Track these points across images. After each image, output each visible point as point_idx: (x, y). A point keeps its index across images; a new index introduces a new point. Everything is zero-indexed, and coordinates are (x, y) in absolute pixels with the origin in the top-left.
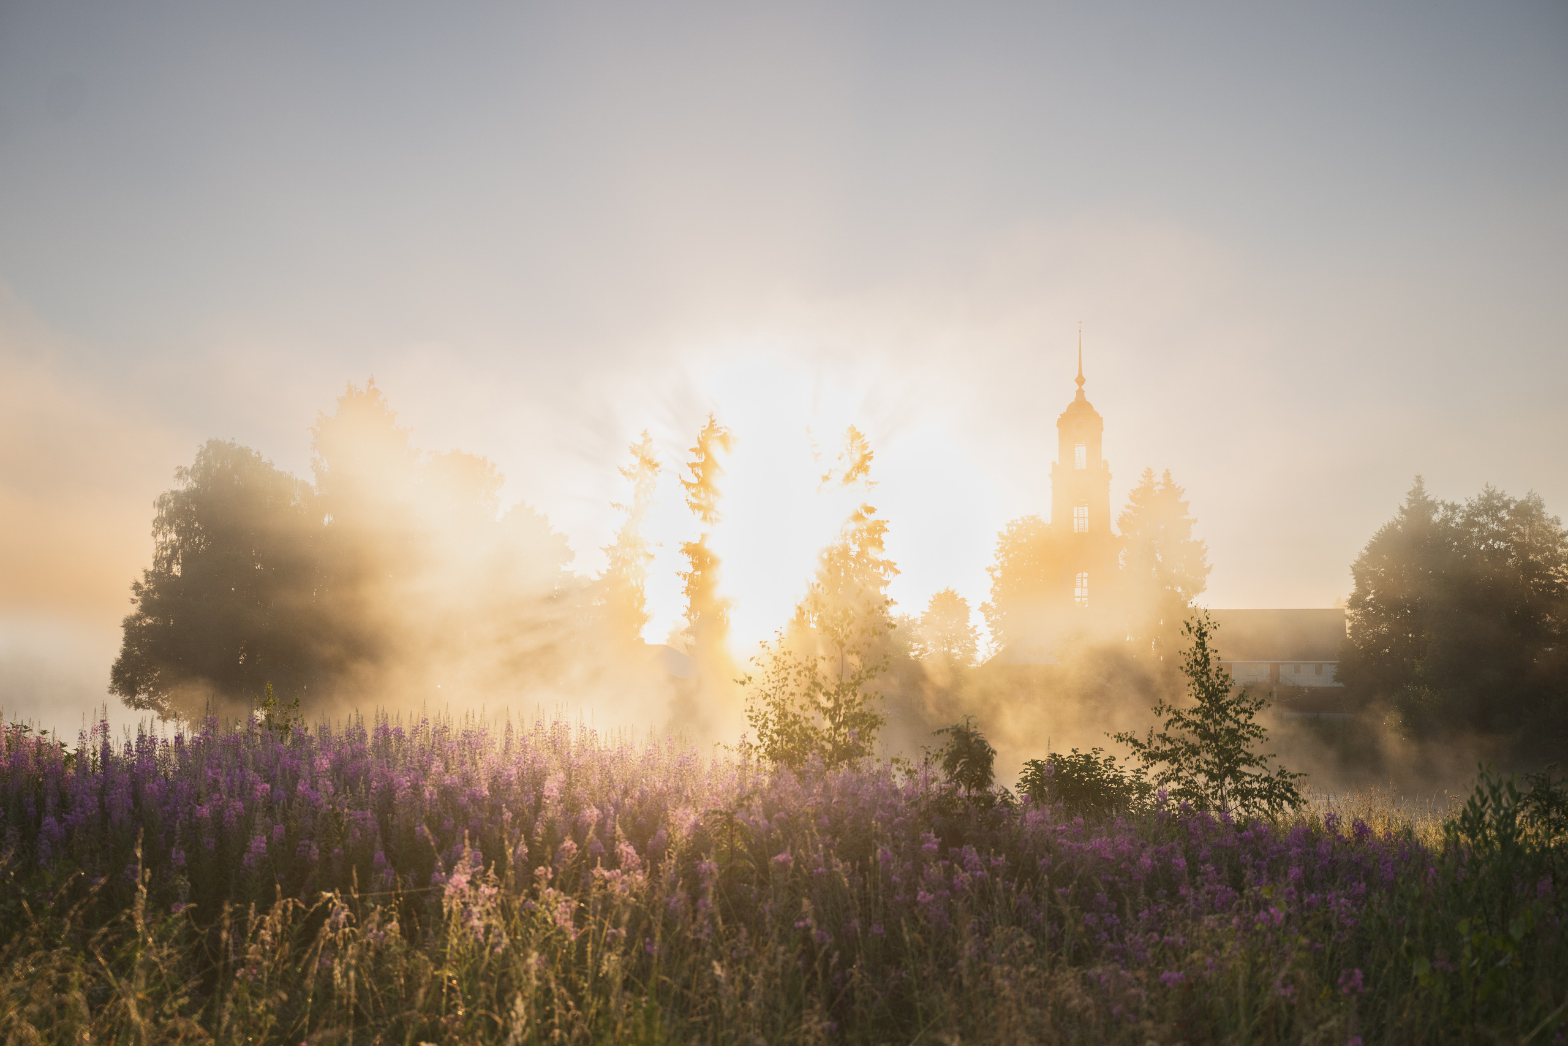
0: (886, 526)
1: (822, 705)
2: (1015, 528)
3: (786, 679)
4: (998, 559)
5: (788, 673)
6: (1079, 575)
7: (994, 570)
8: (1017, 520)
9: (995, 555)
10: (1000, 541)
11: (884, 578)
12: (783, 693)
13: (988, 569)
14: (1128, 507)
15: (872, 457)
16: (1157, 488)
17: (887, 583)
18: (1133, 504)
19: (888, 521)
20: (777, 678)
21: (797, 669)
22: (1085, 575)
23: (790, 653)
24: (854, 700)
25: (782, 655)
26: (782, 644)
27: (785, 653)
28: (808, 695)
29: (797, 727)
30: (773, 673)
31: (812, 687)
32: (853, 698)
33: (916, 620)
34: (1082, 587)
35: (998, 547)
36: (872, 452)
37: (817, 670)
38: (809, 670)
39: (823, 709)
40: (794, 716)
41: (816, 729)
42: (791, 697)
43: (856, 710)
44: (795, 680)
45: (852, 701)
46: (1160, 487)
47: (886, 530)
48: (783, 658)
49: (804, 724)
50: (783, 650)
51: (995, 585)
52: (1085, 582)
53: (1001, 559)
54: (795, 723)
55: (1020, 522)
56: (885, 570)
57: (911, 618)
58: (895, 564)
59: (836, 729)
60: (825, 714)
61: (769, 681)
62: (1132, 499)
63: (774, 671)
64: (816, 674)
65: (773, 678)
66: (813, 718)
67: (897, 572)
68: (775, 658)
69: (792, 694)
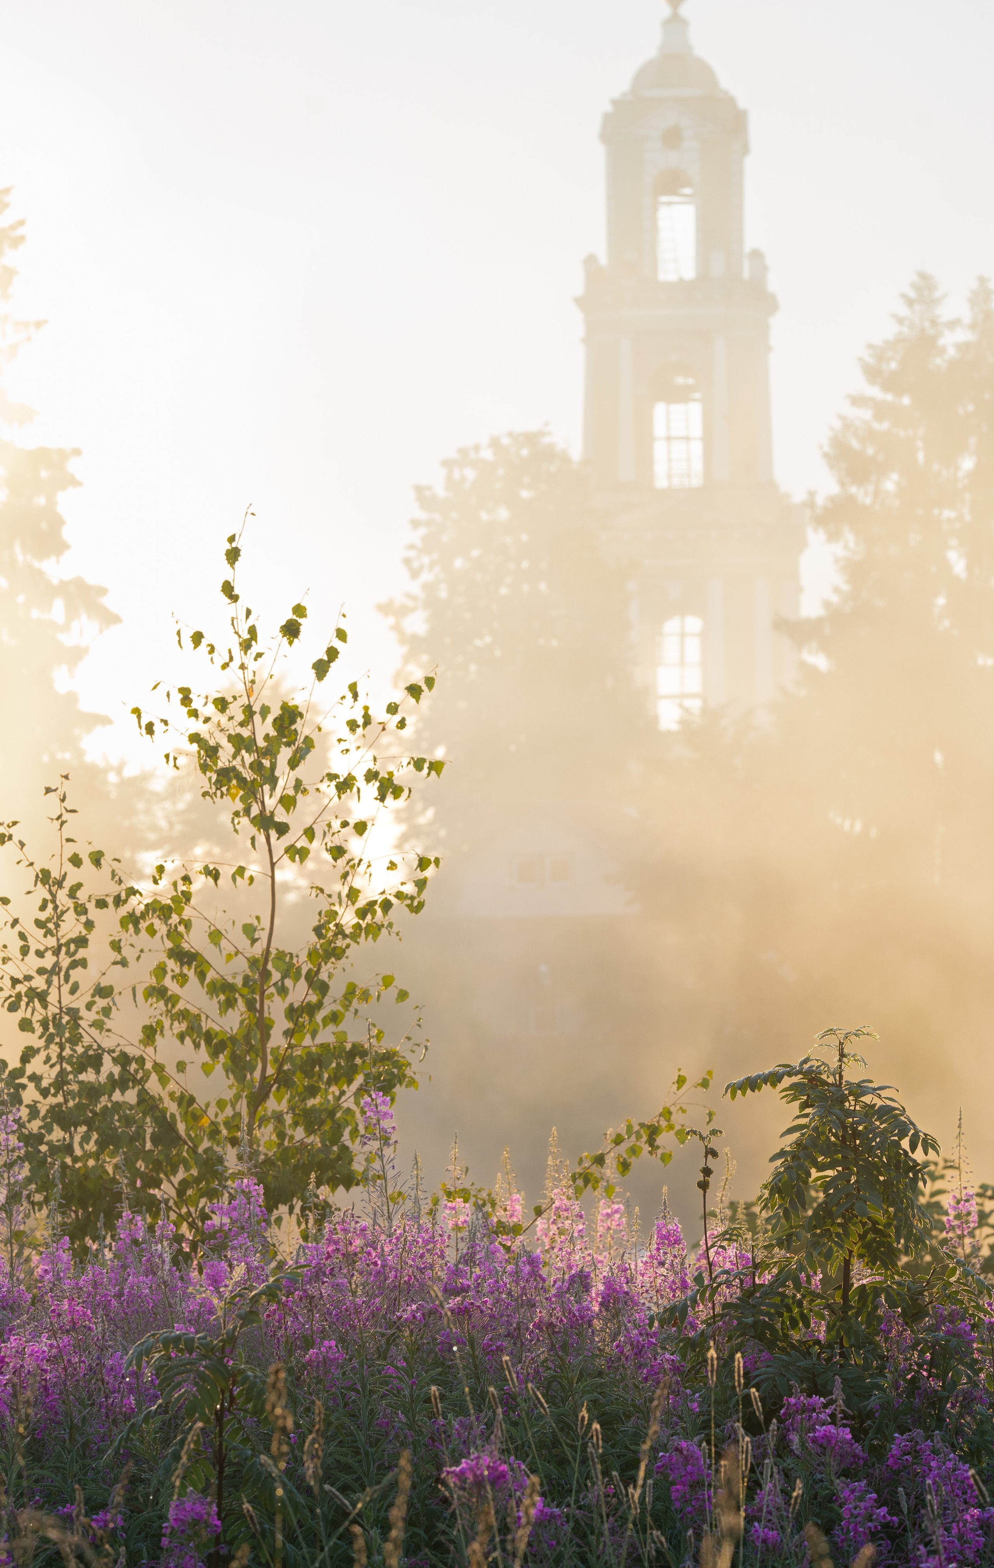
0: (73, 466)
1: (205, 1026)
2: (470, 474)
3: (81, 942)
4: (415, 574)
5: (89, 925)
6: (672, 626)
7: (402, 612)
8: (477, 448)
9: (407, 562)
10: (422, 515)
11: (68, 640)
12: (74, 990)
13: (385, 609)
14: (857, 401)
15: (22, 239)
16: (950, 340)
17: (76, 655)
18: (875, 392)
19: (77, 452)
20: (51, 942)
21: (124, 911)
22: (694, 624)
23: (97, 859)
24: (319, 1005)
25: (68, 867)
26: (67, 832)
27: (76, 861)
28: (158, 992)
29: (131, 1096)
30: (39, 924)
31: (172, 965)
32: (313, 998)
33: (145, 777)
34: (682, 663)
35: (416, 537)
36: (22, 223)
37: (187, 912)
38: (165, 912)
39: (209, 1037)
40: (123, 1060)
41: (192, 1100)
42: (101, 1003)
43: (326, 1036)
44: (116, 946)
45: (311, 1009)
46: (962, 336)
47: (74, 482)
48: (74, 876)
49: (153, 1085)
50: (70, 850)
51: (407, 659)
52: (693, 647)
53: (427, 577)
54: (122, 1083)
55: (487, 454)
56: (72, 613)
57: (129, 772)
58: (103, 591)
59: (258, 1099)
60: (215, 1054)
61: (25, 951)
62: (872, 373)
63: (43, 916)
64: (188, 924)
65: (37, 939)
66: (181, 1067)
67: (110, 619)
68: (44, 877)
69: (103, 991)
